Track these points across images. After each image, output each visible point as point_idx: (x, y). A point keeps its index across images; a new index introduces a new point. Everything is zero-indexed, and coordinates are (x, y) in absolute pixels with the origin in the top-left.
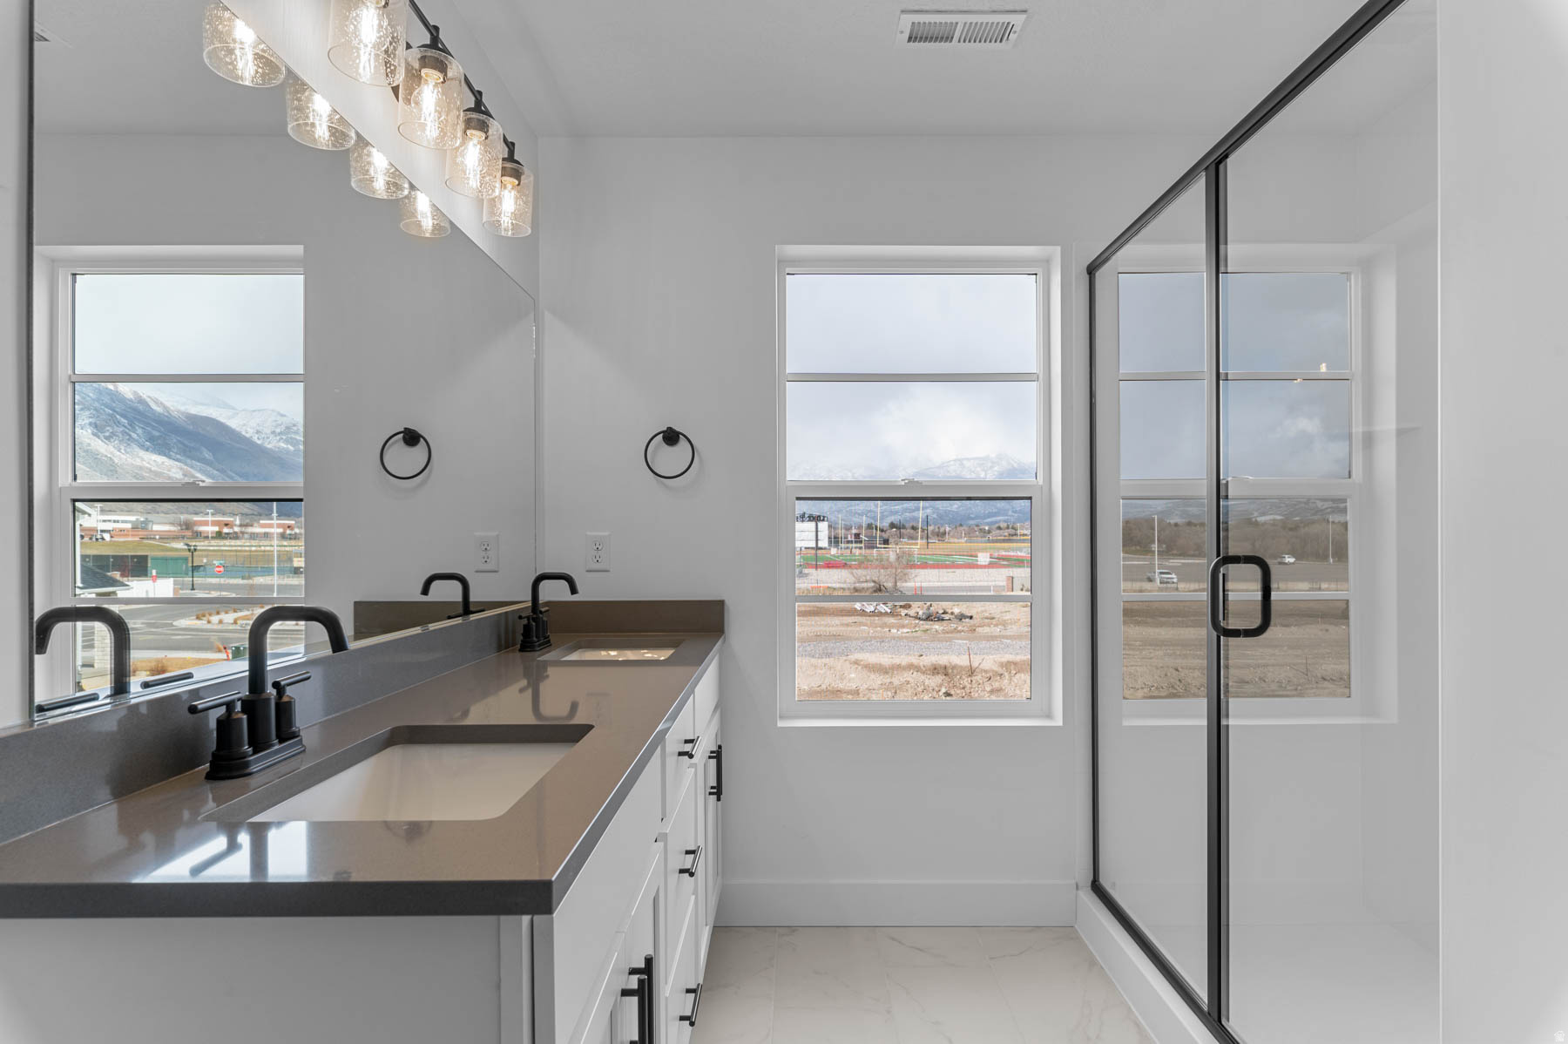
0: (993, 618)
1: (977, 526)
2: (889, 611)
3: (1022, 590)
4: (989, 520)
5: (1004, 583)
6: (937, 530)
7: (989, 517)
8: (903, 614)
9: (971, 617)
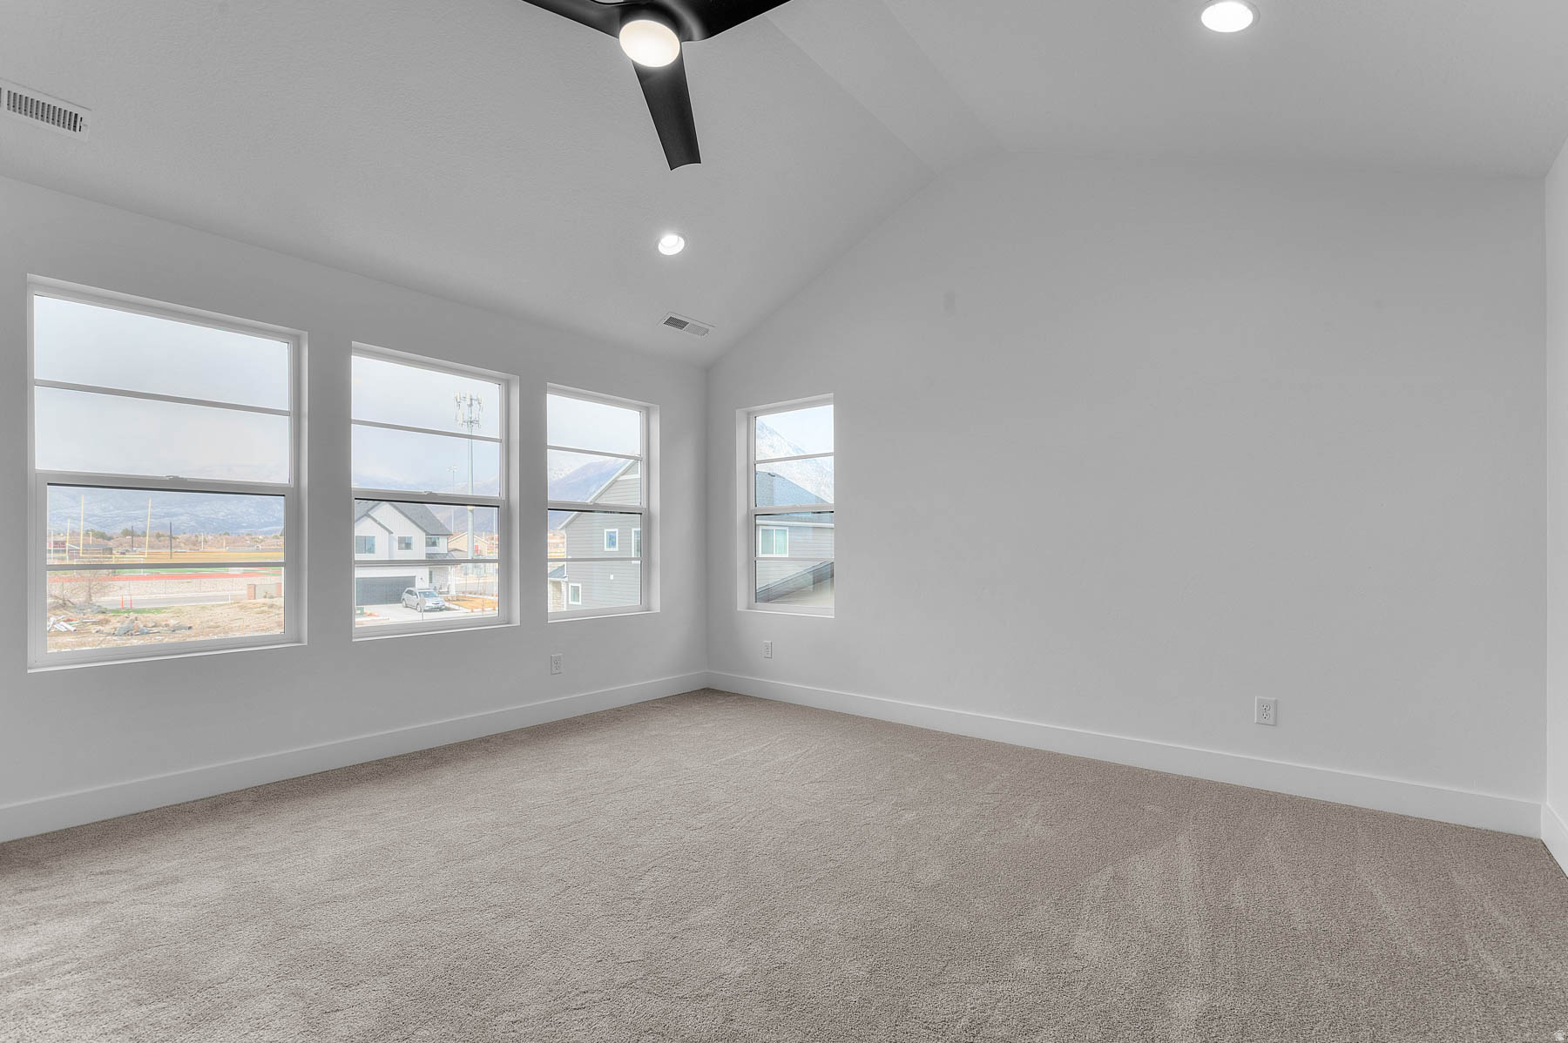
0: (218, 627)
1: (249, 535)
2: (73, 629)
3: (265, 597)
4: (265, 529)
5: (245, 592)
6: (193, 538)
7: (266, 526)
8: (94, 631)
9: (190, 628)
